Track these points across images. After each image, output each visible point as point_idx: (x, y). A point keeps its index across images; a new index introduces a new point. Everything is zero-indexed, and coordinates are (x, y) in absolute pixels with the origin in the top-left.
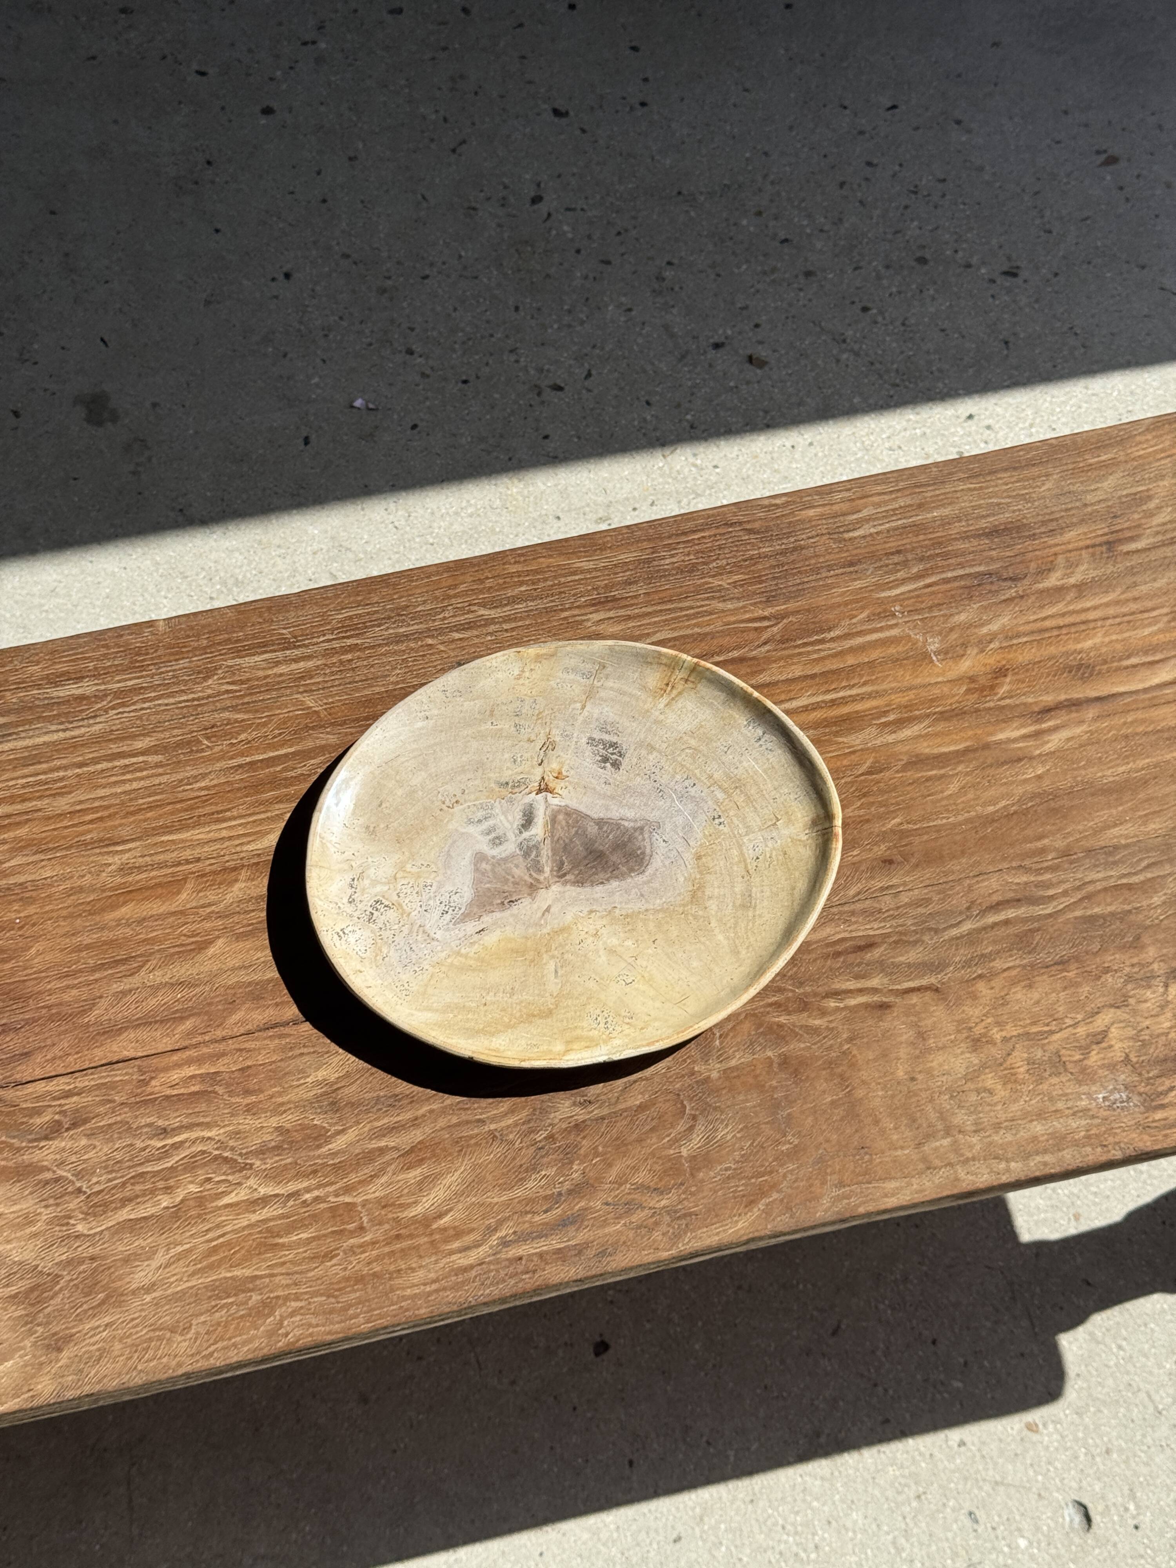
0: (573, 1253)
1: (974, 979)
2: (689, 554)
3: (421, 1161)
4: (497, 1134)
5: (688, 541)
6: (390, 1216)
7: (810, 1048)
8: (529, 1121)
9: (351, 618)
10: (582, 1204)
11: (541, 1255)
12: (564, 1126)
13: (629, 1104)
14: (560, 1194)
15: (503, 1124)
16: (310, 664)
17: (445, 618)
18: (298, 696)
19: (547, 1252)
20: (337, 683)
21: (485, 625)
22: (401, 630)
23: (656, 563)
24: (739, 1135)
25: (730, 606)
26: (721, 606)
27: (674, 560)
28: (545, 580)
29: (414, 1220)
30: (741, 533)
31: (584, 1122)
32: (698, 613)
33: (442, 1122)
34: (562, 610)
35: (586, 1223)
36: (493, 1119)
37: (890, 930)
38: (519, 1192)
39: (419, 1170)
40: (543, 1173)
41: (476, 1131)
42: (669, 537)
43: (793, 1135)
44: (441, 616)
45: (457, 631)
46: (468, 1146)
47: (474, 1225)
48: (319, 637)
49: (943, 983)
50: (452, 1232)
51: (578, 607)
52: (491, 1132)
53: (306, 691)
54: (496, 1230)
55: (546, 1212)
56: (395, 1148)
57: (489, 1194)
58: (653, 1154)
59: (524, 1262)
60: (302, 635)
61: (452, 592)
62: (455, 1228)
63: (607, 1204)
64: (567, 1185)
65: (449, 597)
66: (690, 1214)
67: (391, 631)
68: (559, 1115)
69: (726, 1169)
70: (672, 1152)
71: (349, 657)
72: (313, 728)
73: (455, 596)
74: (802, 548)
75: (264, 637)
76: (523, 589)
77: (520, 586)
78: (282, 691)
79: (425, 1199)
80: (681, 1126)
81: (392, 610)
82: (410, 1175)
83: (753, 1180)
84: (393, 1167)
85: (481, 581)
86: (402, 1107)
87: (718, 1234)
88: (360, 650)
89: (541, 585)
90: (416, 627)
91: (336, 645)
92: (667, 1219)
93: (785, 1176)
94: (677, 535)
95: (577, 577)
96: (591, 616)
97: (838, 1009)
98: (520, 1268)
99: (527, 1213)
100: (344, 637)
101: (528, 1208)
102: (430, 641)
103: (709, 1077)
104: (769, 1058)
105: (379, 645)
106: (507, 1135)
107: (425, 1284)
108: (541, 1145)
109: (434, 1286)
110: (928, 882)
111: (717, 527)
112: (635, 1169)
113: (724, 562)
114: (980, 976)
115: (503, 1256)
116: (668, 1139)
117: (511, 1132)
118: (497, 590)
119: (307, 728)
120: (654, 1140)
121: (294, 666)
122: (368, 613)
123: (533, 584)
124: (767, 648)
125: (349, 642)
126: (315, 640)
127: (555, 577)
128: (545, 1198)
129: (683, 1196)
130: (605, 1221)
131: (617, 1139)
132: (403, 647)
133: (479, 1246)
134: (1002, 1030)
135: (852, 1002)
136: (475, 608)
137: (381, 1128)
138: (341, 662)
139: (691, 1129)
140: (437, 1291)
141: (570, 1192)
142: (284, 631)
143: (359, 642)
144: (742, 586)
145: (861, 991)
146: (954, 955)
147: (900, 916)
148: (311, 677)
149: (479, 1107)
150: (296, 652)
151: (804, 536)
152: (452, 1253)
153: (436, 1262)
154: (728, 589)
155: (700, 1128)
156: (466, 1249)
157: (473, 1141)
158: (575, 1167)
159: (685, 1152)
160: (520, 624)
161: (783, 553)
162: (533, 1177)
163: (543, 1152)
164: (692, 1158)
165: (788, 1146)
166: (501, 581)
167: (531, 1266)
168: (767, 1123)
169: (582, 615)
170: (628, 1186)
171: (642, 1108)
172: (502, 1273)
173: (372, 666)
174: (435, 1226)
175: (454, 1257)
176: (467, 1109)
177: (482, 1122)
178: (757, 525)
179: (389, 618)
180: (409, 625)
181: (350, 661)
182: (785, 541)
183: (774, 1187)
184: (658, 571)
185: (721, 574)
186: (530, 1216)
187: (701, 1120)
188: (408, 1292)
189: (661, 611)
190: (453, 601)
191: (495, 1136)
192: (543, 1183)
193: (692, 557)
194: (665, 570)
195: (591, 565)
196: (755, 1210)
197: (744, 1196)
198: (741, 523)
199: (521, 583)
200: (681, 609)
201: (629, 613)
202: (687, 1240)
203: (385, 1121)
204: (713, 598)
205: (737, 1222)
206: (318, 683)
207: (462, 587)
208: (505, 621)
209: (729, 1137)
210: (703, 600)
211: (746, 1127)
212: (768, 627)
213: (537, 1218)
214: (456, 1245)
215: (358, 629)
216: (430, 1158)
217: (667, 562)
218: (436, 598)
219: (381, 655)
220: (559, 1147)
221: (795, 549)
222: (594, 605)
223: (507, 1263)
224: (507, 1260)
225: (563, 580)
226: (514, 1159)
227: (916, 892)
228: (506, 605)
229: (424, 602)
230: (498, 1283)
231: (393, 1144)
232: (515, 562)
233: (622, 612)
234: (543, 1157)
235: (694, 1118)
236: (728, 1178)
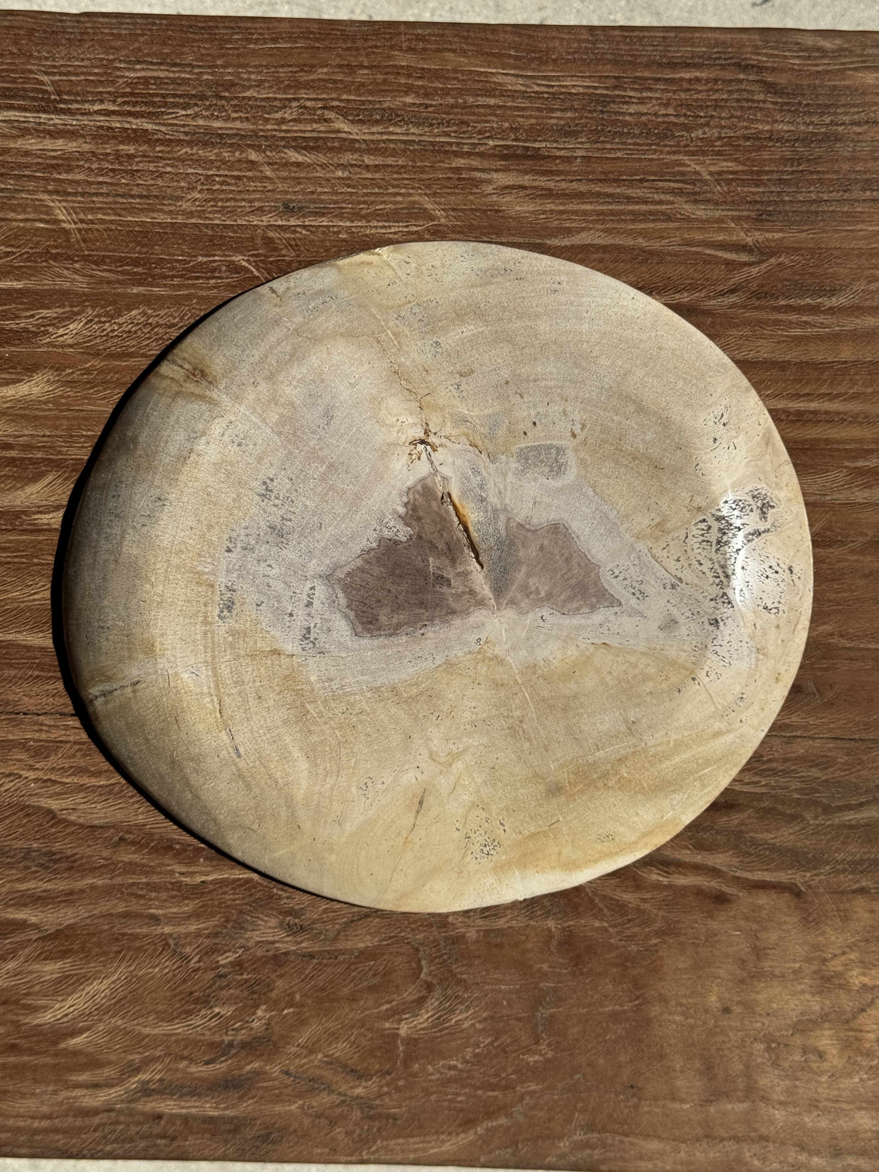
0: (228, 1127)
1: (854, 892)
2: (667, 105)
3: (64, 954)
4: (171, 942)
5: (672, 81)
6: (10, 1017)
7: (606, 930)
8: (216, 935)
9: (146, 81)
10: (256, 1065)
11: (186, 1120)
12: (259, 953)
13: (349, 945)
14: (231, 1045)
15: (182, 929)
16: (72, 146)
17: (283, 121)
18: (46, 197)
19: (195, 1118)
20: (104, 190)
21: (340, 150)
22: (217, 124)
23: (614, 107)
24: (479, 1026)
25: (700, 212)
26: (688, 208)
27: (643, 109)
28: (446, 92)
29: (37, 1031)
30: (756, 88)
31: (286, 954)
32: (651, 213)
33: (105, 906)
34: (456, 154)
35: (254, 1092)
36: (171, 920)
37: (764, 790)
38: (179, 1028)
39: (59, 964)
40: (217, 1010)
41: (145, 930)
42: (647, 66)
43: (549, 1045)
44: (278, 116)
45: (296, 148)
46: (129, 949)
47: (112, 1057)
48: (93, 102)
49: (810, 887)
50: (82, 1059)
51: (481, 155)
52: (164, 938)
53: (57, 192)
54: (138, 1070)
55: (207, 1063)
56: (36, 927)
57: (141, 1020)
58: (362, 1023)
59: (163, 1122)
60: (69, 93)
61: (304, 77)
62: (87, 1055)
63: (287, 1073)
64: (243, 1036)
65: (298, 85)
66: (388, 1117)
67: (201, 122)
68: (256, 937)
69: (451, 1068)
70: (387, 1025)
71: (131, 149)
72: (55, 257)
73: (307, 85)
74: (838, 138)
75: (14, 81)
76: (409, 100)
77: (407, 93)
78: (24, 182)
79: (57, 1006)
80: (410, 993)
81: (208, 84)
82: (47, 968)
83: (480, 1092)
84: (27, 951)
85: (351, 69)
86: (56, 872)
87: (415, 1151)
88: (148, 142)
89: (436, 101)
90: (238, 125)
91: (116, 123)
92: (357, 1114)
93: (522, 1098)
94: (660, 65)
95: (492, 101)
96: (495, 176)
97: (658, 886)
98: (157, 1130)
99: (183, 1058)
100: (130, 114)
101: (185, 1053)
102: (253, 156)
103: (463, 936)
104: (549, 930)
105: (179, 142)
106: (183, 946)
107: (32, 1117)
108: (223, 971)
109: (45, 1124)
110: (838, 733)
111: (723, 67)
112: (334, 1037)
113: (715, 132)
114: (862, 891)
115: (139, 1106)
116: (388, 1006)
117: (190, 944)
118: (370, 93)
119: (47, 255)
120: (370, 1003)
121: (49, 144)
122: (173, 81)
123: (426, 95)
124: (733, 299)
125: (136, 123)
126: (87, 106)
127: (461, 92)
128: (212, 1045)
129: (386, 1089)
130: (278, 1096)
131: (323, 989)
132: (211, 154)
133: (112, 1086)
134: (864, 974)
135: (681, 880)
136: (332, 115)
137: (24, 894)
138: (118, 156)
139: (420, 1002)
140: (46, 1131)
141: (244, 1045)
142: (45, 78)
143: (150, 127)
144: (729, 182)
145: (696, 868)
146: (838, 850)
147: (786, 773)
148: (69, 170)
149: (156, 899)
150: (57, 120)
151: (846, 119)
152: (78, 1086)
153: (55, 1092)
154: (705, 182)
155: (432, 1003)
156: (97, 1086)
157: (137, 944)
158: (260, 1013)
159: (404, 1030)
160: (390, 161)
161: (807, 139)
162: (203, 1012)
163: (224, 982)
164: (411, 1042)
165: (537, 1058)
166: (380, 77)
167: (171, 1130)
168: (519, 1019)
169: (483, 170)
170: (320, 1056)
171: (365, 955)
172: (133, 1129)
173: (161, 175)
174: (62, 1046)
175: (78, 1092)
176: (142, 897)
177: (155, 919)
178: (782, 79)
179: (203, 98)
180: (228, 119)
181: (131, 157)
182: (815, 119)
183: (502, 1109)
184: (614, 123)
185: (704, 153)
186: (185, 1063)
187: (438, 992)
188: (11, 1122)
189: (599, 194)
190: (303, 94)
191: (168, 944)
192: (213, 1023)
193: (671, 111)
194: (625, 124)
195: (518, 85)
196: (472, 1132)
197: (462, 1110)
198: (760, 69)
199: (409, 90)
200: (629, 200)
201: (551, 185)
202: (374, 1148)
203: (31, 885)
204: (680, 192)
205: (443, 1142)
206: (77, 182)
207: (322, 72)
208: (369, 151)
209: (466, 1025)
210: (665, 191)
211: (492, 1018)
212: (745, 264)
213: (193, 1069)
214: (84, 1077)
215: (153, 104)
216: (77, 952)
217: (633, 109)
218: (278, 81)
219: (178, 159)
220: (246, 981)
221: (826, 138)
222: (505, 157)
223: (142, 1118)
224: (143, 1113)
225: (471, 100)
226: (184, 981)
227: (817, 743)
228: (377, 122)
229: (260, 84)
230: (124, 1141)
231: (33, 920)
232: (410, 49)
233: (542, 181)
234: (221, 988)
235: (429, 987)
236: (449, 1081)
